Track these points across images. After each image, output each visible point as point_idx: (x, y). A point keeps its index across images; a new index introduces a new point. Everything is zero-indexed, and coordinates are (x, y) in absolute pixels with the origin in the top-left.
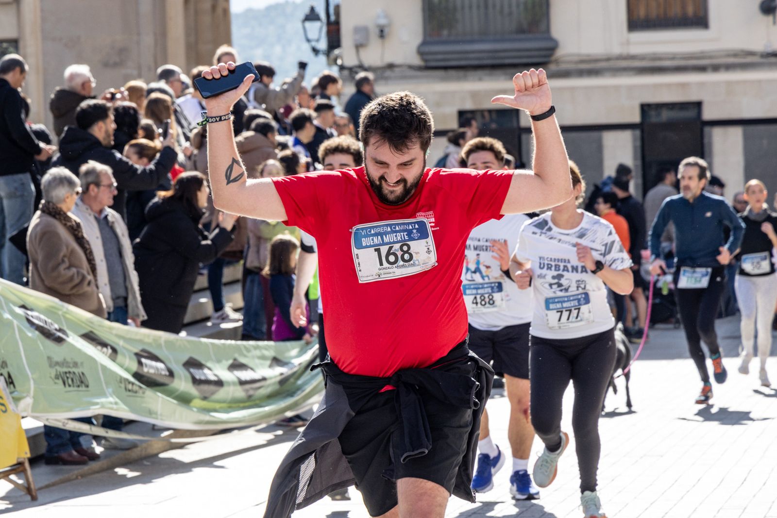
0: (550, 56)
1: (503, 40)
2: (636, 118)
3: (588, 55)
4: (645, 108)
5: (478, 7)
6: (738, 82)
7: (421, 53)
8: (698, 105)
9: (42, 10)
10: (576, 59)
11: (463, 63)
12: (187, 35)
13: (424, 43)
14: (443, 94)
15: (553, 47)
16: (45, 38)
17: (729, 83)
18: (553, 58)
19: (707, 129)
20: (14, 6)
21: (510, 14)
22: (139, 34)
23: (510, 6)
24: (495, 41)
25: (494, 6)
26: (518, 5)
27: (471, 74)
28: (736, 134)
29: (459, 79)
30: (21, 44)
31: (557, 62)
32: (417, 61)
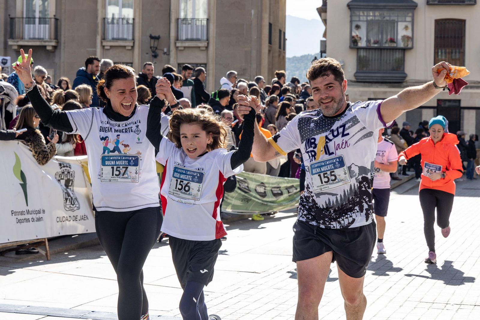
0: (404, 80)
1: (386, 73)
2: (435, 104)
3: (418, 80)
4: (439, 101)
5: (378, 60)
6: (475, 93)
7: (355, 76)
8: (459, 101)
9: (216, 54)
10: (414, 81)
11: (371, 81)
12: (269, 65)
13: (356, 73)
14: (363, 92)
15: (405, 76)
16: (216, 64)
17: (471, 93)
18: (405, 81)
19: (462, 110)
20: (206, 51)
21: (390, 63)
22: (251, 64)
23: (390, 60)
24: (384, 73)
25: (384, 60)
26: (393, 60)
27: (373, 84)
28: (473, 112)
29: (369, 87)
30: (207, 65)
31: (406, 82)
32: (353, 79)
